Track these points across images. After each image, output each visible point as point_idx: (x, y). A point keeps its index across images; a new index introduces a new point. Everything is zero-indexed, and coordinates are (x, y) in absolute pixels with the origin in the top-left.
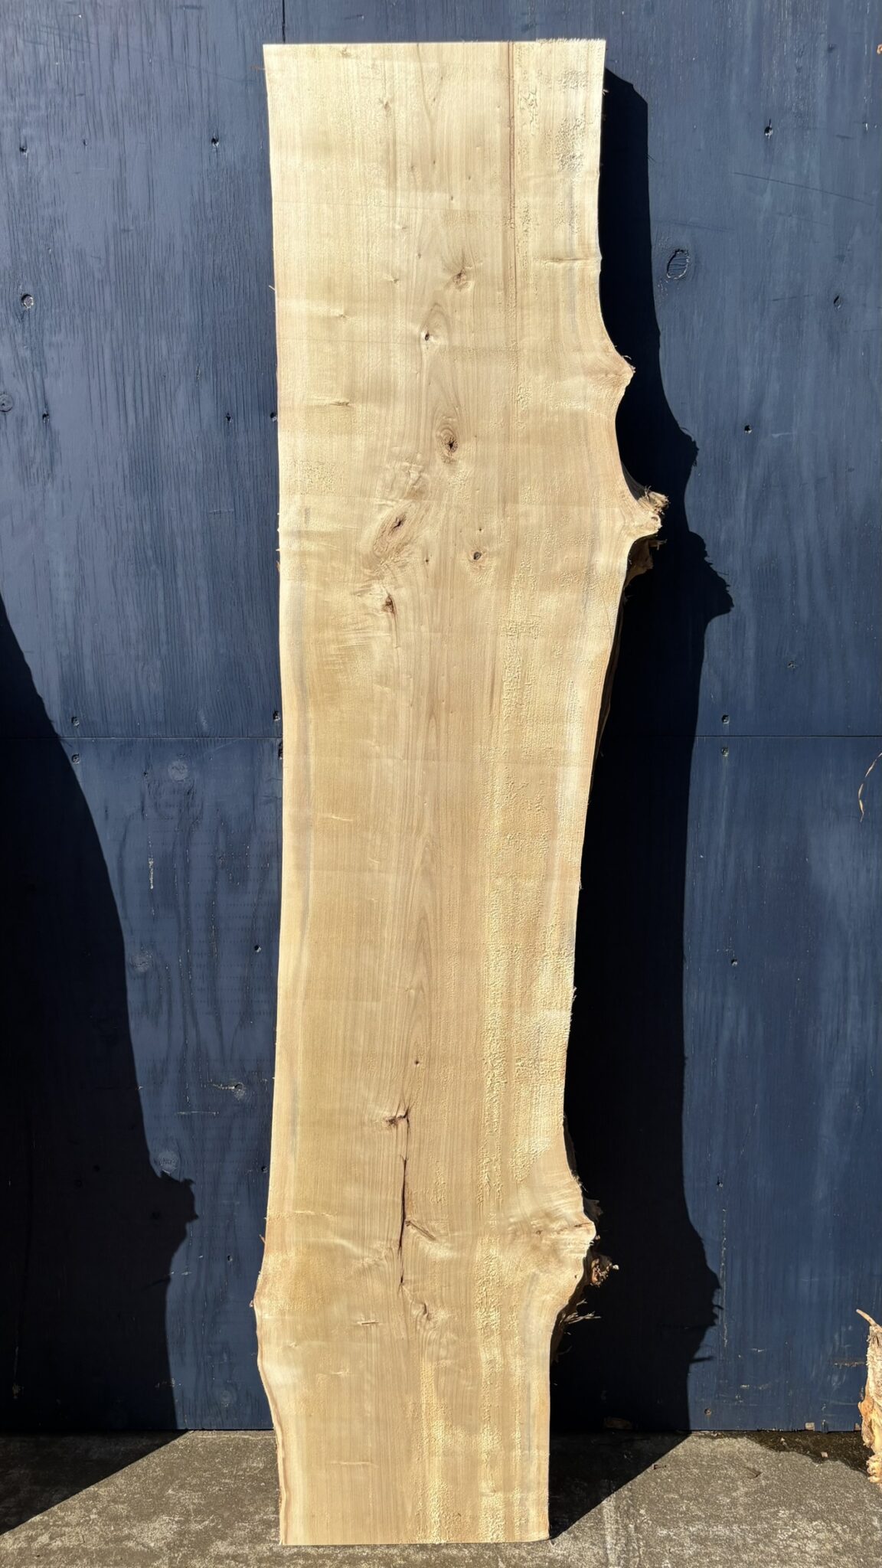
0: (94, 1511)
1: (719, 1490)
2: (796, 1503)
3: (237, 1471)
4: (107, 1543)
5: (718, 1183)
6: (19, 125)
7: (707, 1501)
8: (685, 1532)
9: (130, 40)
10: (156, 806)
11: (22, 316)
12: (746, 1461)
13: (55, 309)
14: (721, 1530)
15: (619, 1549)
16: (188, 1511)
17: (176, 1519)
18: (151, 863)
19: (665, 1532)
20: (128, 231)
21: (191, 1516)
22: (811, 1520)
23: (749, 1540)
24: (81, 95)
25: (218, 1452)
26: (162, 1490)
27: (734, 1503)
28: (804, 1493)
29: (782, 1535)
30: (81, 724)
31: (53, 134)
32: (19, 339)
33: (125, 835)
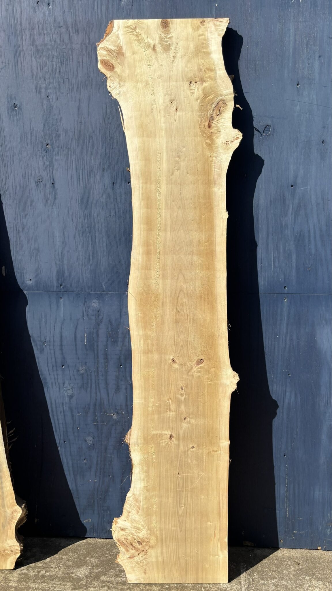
0: (61, 563)
1: (284, 569)
2: (313, 575)
3: (111, 553)
4: (65, 574)
5: (284, 456)
6: (47, 88)
7: (279, 572)
8: (270, 582)
9: (83, 61)
10: (88, 315)
11: (46, 151)
12: (295, 559)
13: (57, 148)
14: (284, 582)
15: (245, 587)
16: (94, 565)
17: (89, 568)
18: (86, 335)
19: (263, 582)
20: (82, 122)
21: (94, 567)
22: (317, 581)
23: (293, 586)
24: (67, 78)
25: (105, 546)
26: (85, 558)
27: (289, 573)
28: (316, 571)
29: (306, 586)
30: (63, 287)
31: (58, 91)
32: (45, 158)
33: (77, 325)
